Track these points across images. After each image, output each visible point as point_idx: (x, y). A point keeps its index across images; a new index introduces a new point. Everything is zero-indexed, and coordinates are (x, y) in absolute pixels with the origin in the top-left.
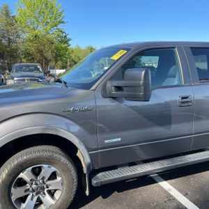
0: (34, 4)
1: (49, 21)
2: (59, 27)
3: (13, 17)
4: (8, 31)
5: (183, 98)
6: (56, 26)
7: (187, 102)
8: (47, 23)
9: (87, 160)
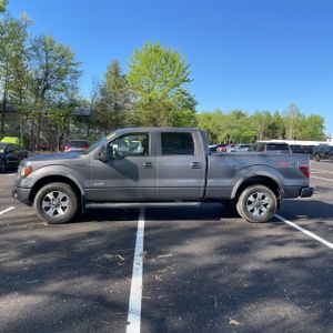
0: (151, 59)
1: (169, 79)
2: (181, 87)
3: (123, 77)
4: (115, 95)
5: (147, 164)
6: (177, 85)
7: (150, 166)
8: (166, 82)
9: (83, 193)
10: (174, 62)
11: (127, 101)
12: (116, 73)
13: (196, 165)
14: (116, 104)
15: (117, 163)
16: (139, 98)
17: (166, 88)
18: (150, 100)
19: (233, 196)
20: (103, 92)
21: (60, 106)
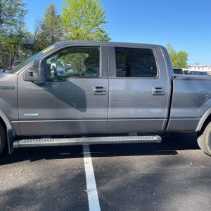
0: (78, 5)
1: (91, 20)
2: (100, 27)
3: (58, 16)
4: (52, 30)
5: (97, 88)
6: (97, 25)
7: (101, 92)
8: (89, 22)
9: (9, 127)
10: (95, 8)
11: (61, 35)
12: (53, 14)
13: (159, 91)
14: (53, 37)
15: (55, 85)
16: (70, 33)
17: (89, 27)
18: (78, 35)
19: (199, 128)
20: (43, 27)
21: (11, 36)
